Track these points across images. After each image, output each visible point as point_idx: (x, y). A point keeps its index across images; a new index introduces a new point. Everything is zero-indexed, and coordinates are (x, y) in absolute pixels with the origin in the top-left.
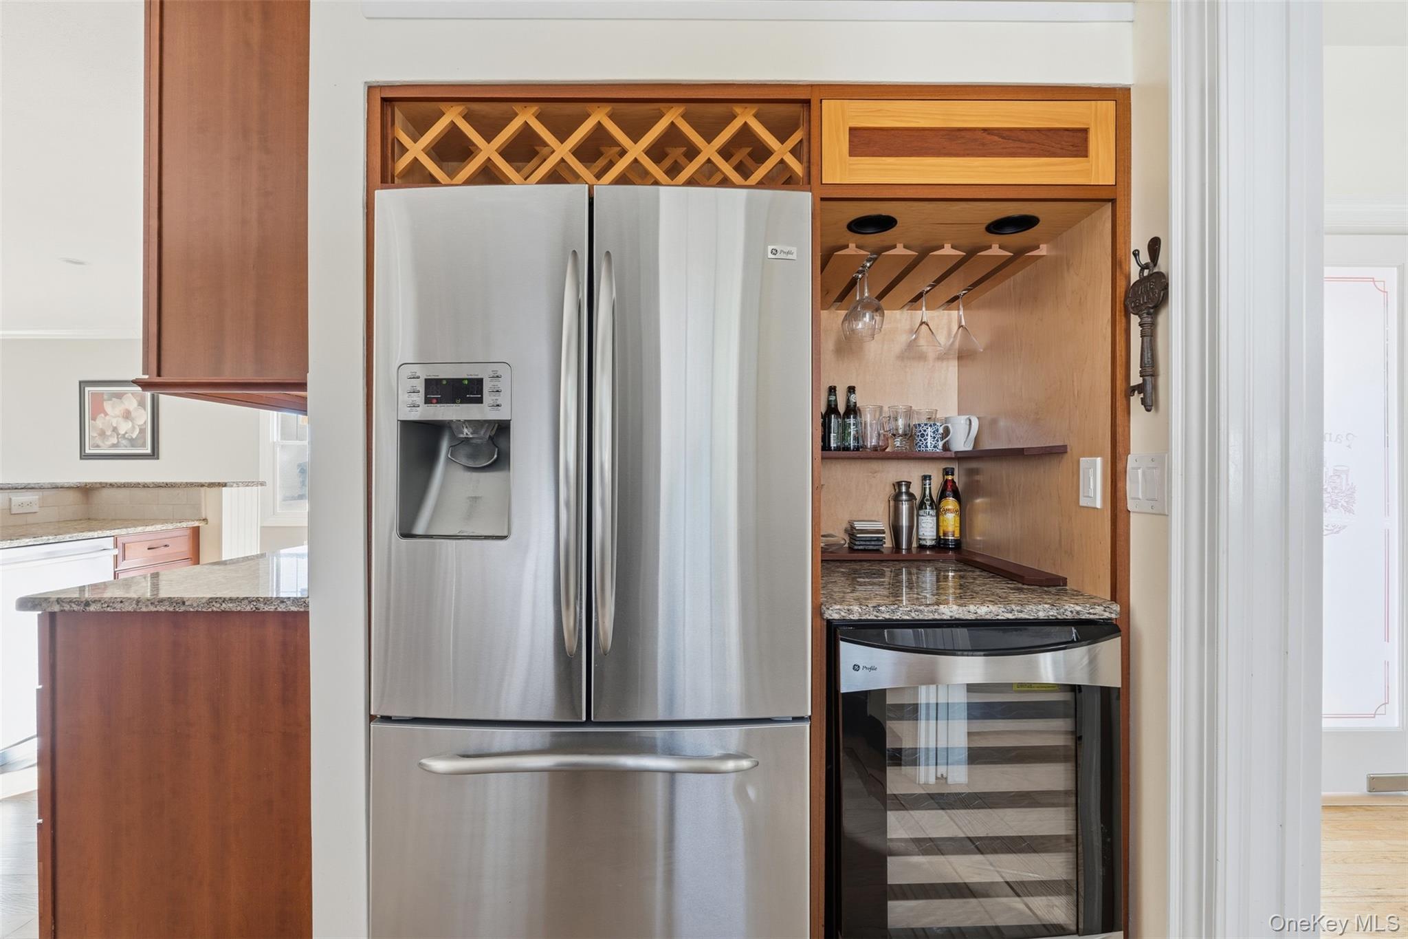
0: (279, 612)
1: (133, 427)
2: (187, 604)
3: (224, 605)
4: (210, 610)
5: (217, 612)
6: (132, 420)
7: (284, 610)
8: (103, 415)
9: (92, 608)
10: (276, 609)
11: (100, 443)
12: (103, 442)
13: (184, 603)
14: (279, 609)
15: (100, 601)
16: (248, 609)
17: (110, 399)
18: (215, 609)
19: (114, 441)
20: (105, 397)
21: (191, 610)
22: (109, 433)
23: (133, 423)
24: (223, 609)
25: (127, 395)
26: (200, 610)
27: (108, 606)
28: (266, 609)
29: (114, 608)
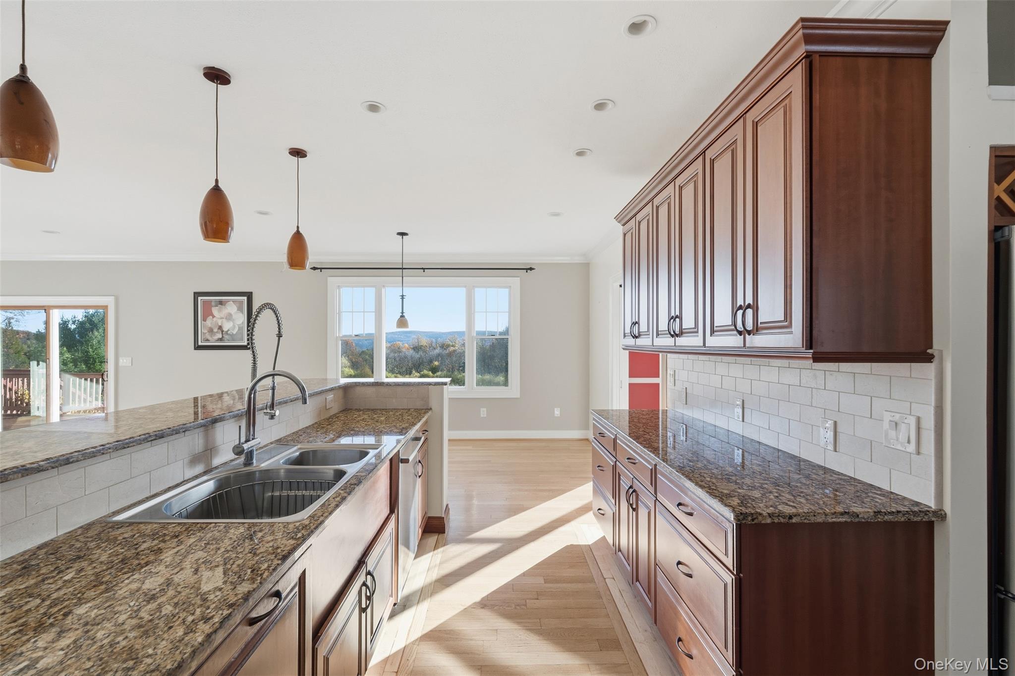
0: (924, 521)
1: (234, 326)
2: (860, 516)
3: (886, 517)
4: (876, 520)
5: (881, 522)
6: (233, 321)
7: (927, 520)
8: (211, 317)
9: (794, 520)
10: (922, 519)
11: (209, 338)
12: (211, 337)
13: (858, 516)
14: (924, 520)
15: (799, 515)
16: (903, 519)
17: (216, 306)
18: (879, 520)
19: (220, 336)
20: (213, 304)
21: (863, 520)
22: (215, 330)
23: (233, 323)
24: (885, 520)
25: (230, 302)
26: (869, 521)
27: (805, 519)
28: (915, 520)
29: (810, 520)
